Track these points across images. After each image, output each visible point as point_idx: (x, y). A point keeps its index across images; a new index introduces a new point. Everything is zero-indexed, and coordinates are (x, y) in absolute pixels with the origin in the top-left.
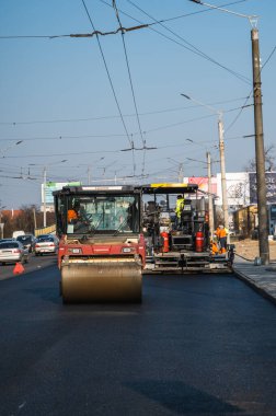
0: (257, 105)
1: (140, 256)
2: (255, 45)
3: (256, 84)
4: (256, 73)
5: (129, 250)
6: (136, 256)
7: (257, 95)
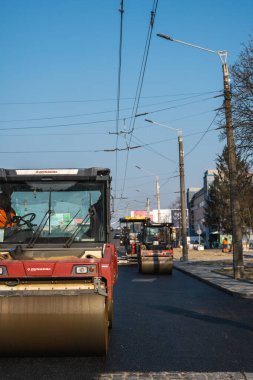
0: (182, 176)
1: (104, 280)
2: (180, 144)
3: (181, 165)
4: (181, 159)
5: (85, 270)
6: (97, 280)
7: (181, 171)
